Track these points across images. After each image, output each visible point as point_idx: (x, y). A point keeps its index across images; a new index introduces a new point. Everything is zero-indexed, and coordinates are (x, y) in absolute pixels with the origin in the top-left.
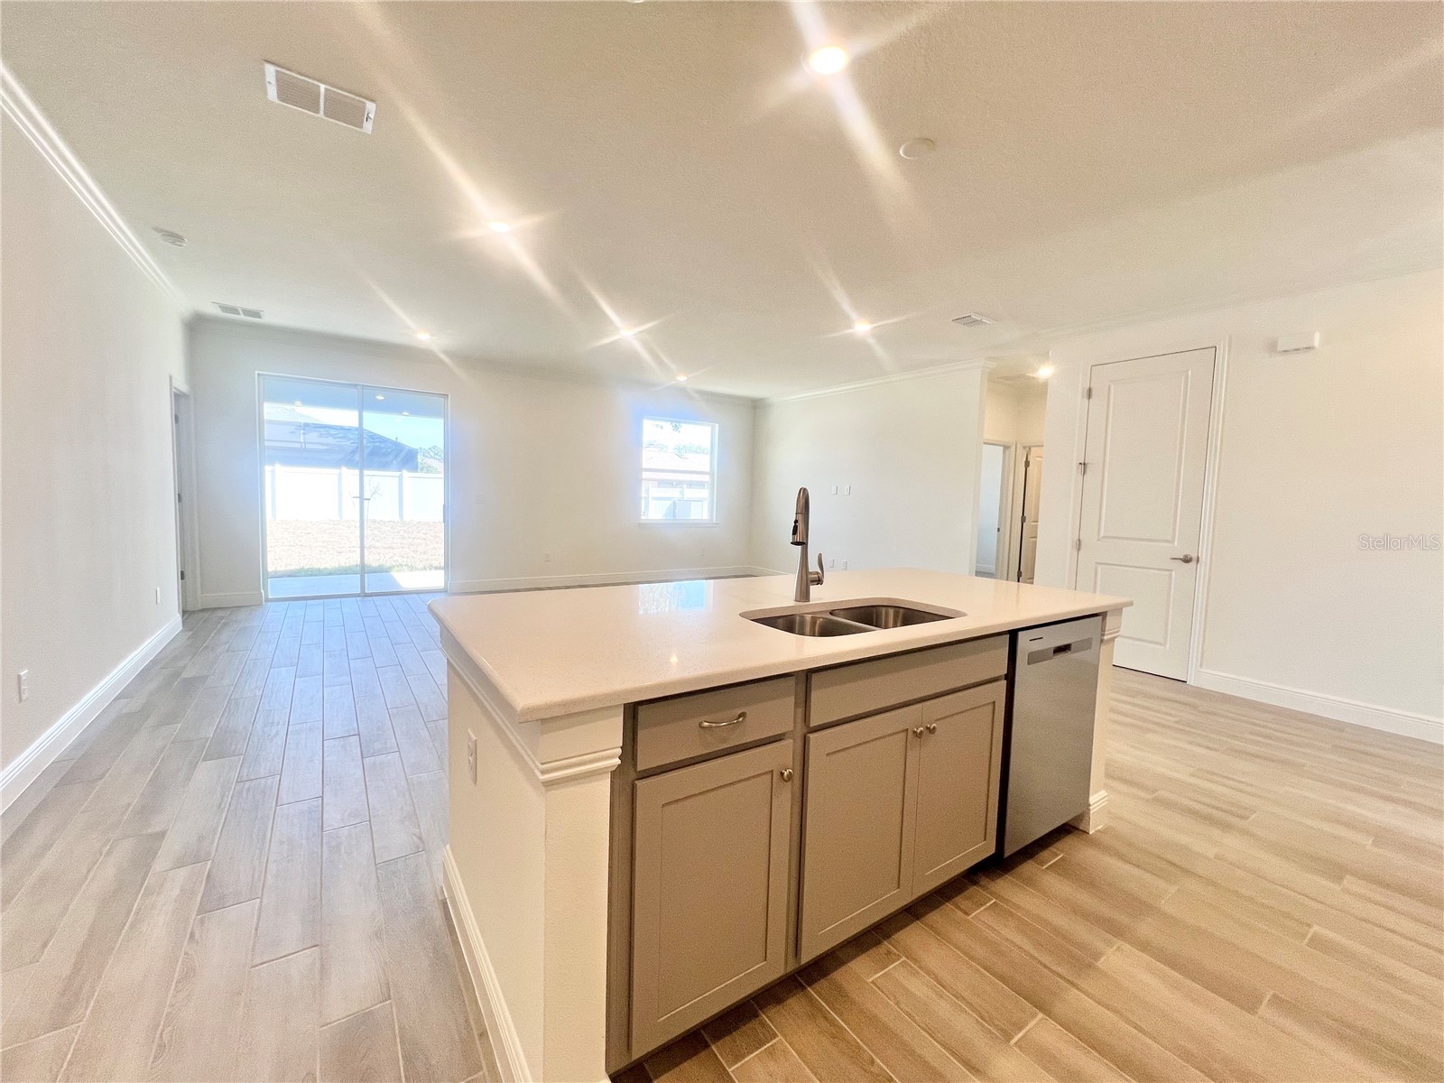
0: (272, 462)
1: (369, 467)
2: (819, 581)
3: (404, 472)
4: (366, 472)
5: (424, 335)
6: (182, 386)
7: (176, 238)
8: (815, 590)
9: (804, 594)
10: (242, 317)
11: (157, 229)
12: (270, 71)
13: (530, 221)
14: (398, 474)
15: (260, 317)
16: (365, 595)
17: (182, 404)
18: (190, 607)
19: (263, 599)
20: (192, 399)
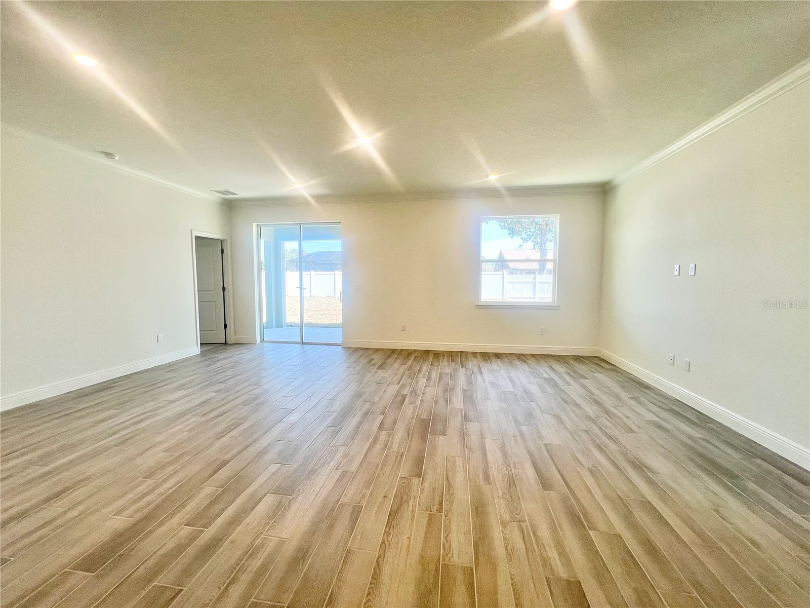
5: (299, 187)
6: (210, 234)
15: (234, 193)
16: (303, 343)
17: (224, 244)
18: (228, 342)
19: (258, 340)
20: (229, 241)
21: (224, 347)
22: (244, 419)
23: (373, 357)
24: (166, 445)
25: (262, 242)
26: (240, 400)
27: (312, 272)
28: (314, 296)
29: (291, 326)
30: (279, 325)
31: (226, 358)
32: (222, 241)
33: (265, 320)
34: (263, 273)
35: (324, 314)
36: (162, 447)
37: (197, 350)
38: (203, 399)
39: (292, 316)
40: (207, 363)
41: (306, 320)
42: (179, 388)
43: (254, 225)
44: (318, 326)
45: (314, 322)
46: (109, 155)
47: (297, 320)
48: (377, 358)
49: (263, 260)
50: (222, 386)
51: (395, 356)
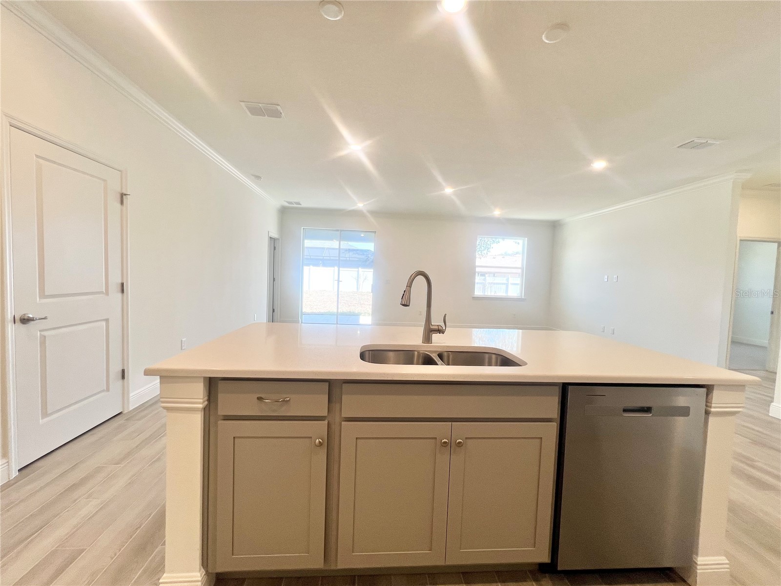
0: (308, 265)
1: (344, 267)
2: (440, 331)
3: (360, 269)
4: (341, 269)
5: (360, 205)
6: (275, 234)
7: (258, 177)
8: (435, 337)
9: (427, 339)
10: (295, 205)
11: (253, 175)
12: (243, 104)
13: (368, 142)
14: (357, 270)
15: (300, 204)
17: (276, 242)
20: (280, 240)
43: (302, 229)
45: (344, 310)
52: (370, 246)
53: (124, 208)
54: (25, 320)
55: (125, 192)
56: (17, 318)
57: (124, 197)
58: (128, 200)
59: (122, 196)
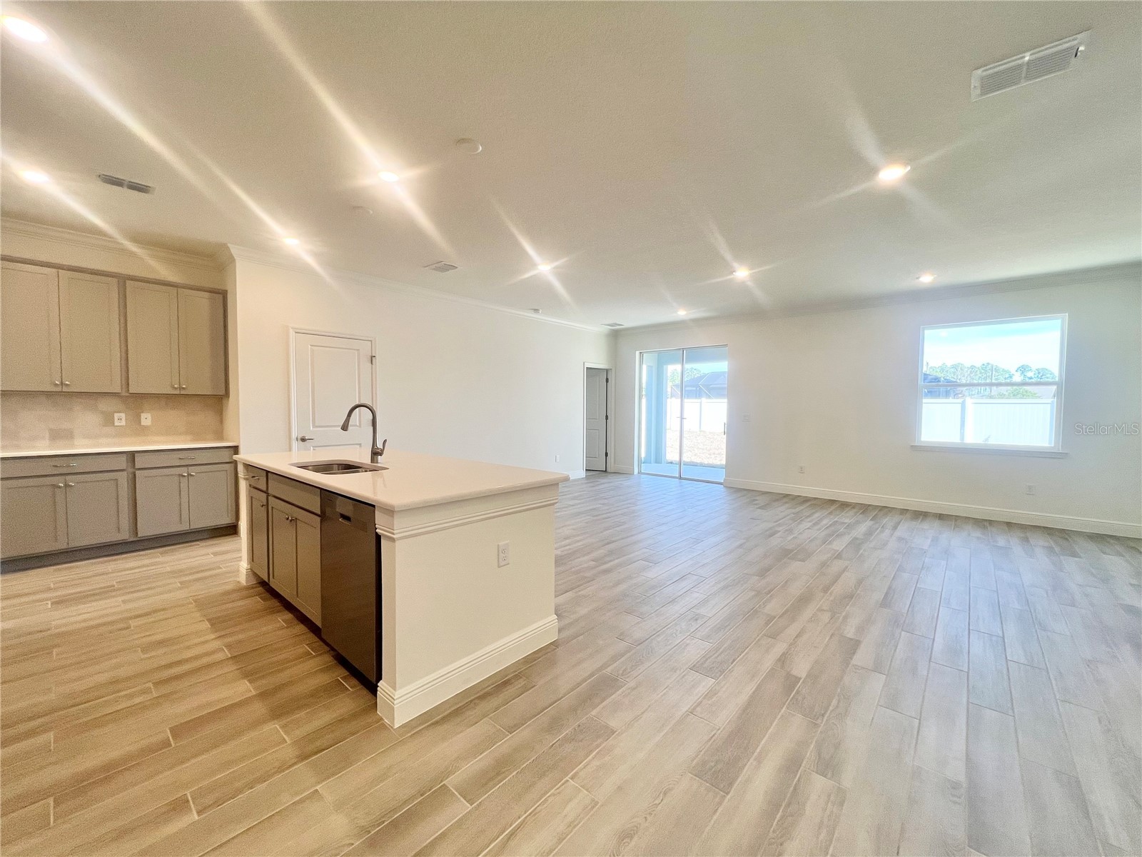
6: (598, 365)
10: (619, 327)
15: (621, 325)
16: (680, 478)
17: (609, 373)
18: (609, 470)
19: (636, 471)
20: (613, 370)
21: (604, 474)
22: (624, 523)
23: (757, 498)
24: (574, 527)
25: (644, 367)
26: (620, 512)
27: (704, 400)
28: (704, 431)
29: (671, 463)
30: (658, 461)
31: (606, 483)
32: (607, 370)
33: (643, 455)
34: (644, 401)
35: (714, 454)
36: (571, 527)
37: (583, 474)
38: (595, 507)
39: (671, 454)
40: (592, 484)
41: (686, 458)
42: (574, 498)
43: (638, 353)
44: (702, 465)
45: (698, 460)
46: (536, 310)
47: (676, 458)
48: (762, 500)
49: (644, 385)
50: (606, 501)
51: (785, 500)
52: (722, 366)
53: (374, 366)
54: (303, 440)
55: (374, 355)
56: (299, 438)
57: (374, 358)
58: (377, 361)
59: (372, 357)
